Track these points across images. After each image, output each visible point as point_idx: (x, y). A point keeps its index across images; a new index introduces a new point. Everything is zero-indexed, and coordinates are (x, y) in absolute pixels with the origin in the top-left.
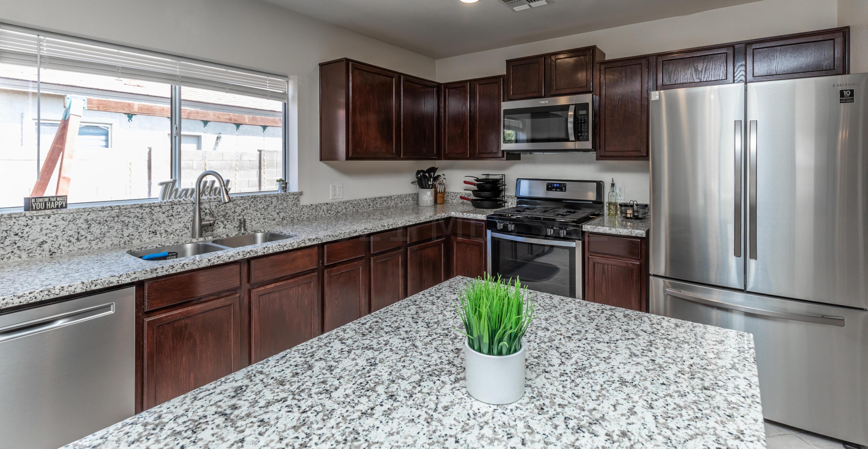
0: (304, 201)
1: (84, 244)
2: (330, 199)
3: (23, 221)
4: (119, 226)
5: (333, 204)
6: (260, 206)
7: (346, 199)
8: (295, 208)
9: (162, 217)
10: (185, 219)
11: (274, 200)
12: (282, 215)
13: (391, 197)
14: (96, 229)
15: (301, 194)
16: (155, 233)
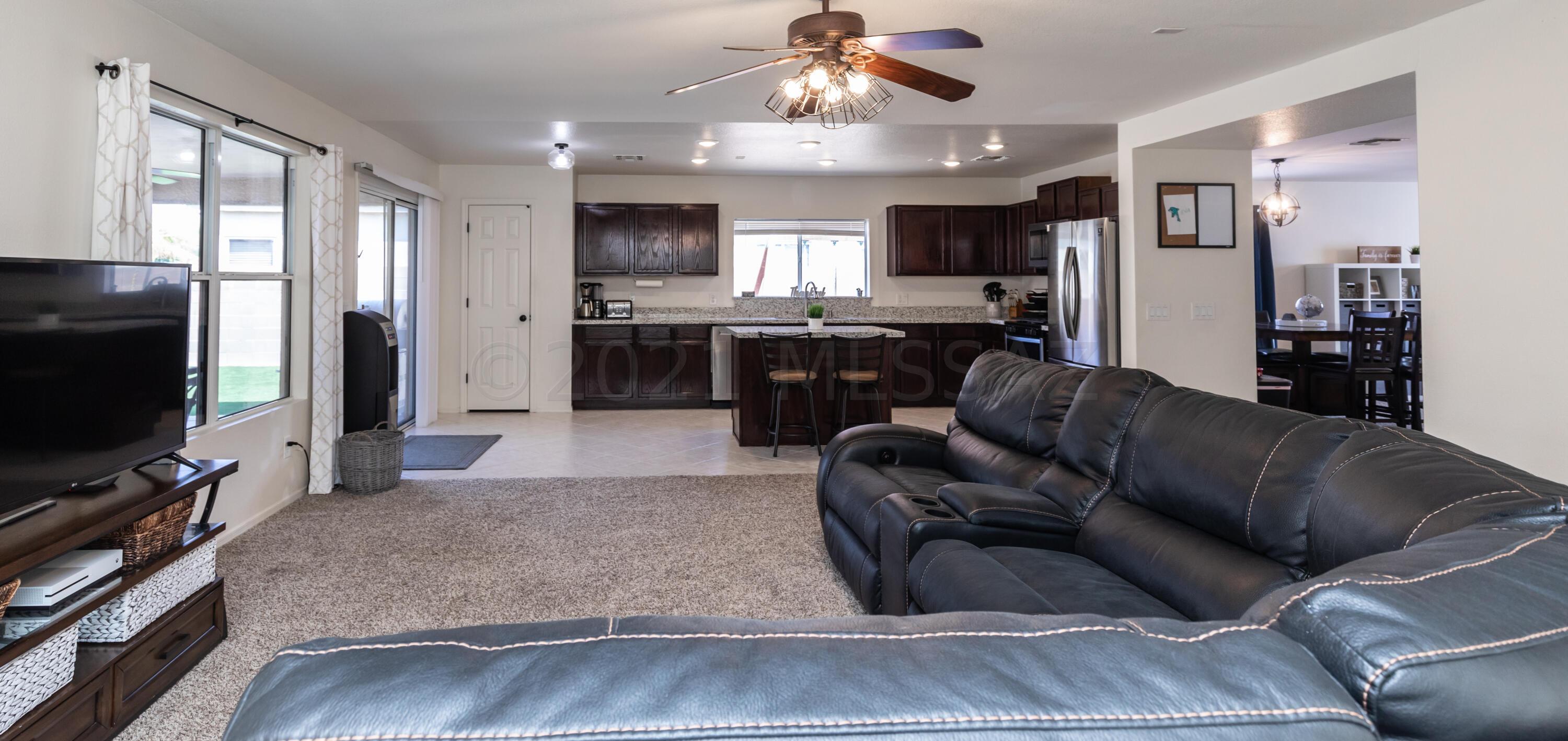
0: (875, 303)
1: (760, 314)
2: (896, 304)
3: (741, 301)
4: (773, 307)
5: (897, 309)
6: (843, 304)
7: (911, 305)
8: (867, 308)
9: (791, 305)
10: (801, 307)
11: (852, 301)
12: (858, 311)
13: (958, 307)
14: (764, 307)
15: (871, 298)
16: (787, 312)
